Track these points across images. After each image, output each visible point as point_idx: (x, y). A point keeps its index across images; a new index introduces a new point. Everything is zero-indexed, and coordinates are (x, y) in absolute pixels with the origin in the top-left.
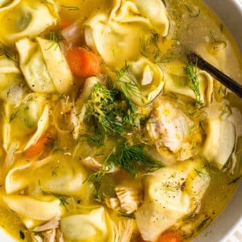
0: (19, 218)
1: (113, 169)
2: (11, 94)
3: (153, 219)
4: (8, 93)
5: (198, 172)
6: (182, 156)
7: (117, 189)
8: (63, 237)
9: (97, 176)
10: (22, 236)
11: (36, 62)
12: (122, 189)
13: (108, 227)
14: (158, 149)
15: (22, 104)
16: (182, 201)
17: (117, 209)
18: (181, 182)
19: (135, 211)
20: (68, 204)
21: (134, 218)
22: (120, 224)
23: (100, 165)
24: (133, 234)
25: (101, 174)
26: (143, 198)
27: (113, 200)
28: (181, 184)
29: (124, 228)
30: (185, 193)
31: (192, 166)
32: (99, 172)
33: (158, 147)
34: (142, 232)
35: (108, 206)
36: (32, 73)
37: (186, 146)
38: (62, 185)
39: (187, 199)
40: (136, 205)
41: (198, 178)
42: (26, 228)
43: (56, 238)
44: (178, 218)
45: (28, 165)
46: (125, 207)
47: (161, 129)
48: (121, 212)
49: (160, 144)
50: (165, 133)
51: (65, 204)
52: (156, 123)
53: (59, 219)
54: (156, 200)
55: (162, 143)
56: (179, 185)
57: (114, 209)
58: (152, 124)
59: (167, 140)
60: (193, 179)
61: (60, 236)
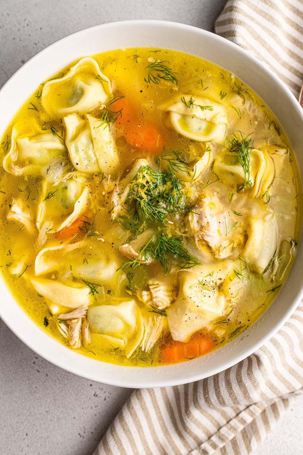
0: (45, 303)
1: (149, 260)
2: (50, 172)
3: (186, 318)
4: (48, 170)
5: (237, 274)
6: (221, 254)
7: (150, 282)
8: (89, 327)
9: (131, 266)
10: (46, 323)
11: (83, 139)
12: (156, 283)
13: (138, 322)
14: (197, 242)
15: (61, 183)
16: (217, 302)
17: (148, 304)
18: (219, 282)
19: (167, 308)
20: (97, 293)
21: (166, 315)
22: (150, 319)
23: (137, 254)
24: (162, 332)
25: (137, 263)
26: (177, 295)
27: (145, 293)
28: (218, 284)
29: (154, 324)
30: (222, 293)
31: (231, 266)
32: (135, 261)
33: (197, 239)
34: (172, 331)
35: (140, 299)
36: (77, 150)
37: (226, 243)
38: (94, 272)
39: (223, 301)
40: (169, 302)
41: (236, 280)
42: (51, 314)
43: (81, 329)
44: (211, 319)
45: (60, 247)
46: (157, 301)
47: (203, 221)
48: (153, 307)
49: (200, 236)
50: (207, 226)
51: (95, 293)
52: (200, 215)
53: (87, 308)
54: (190, 298)
55: (202, 236)
56: (216, 284)
57: (145, 303)
58: (194, 215)
59: (208, 234)
60: (231, 280)
61: (86, 327)
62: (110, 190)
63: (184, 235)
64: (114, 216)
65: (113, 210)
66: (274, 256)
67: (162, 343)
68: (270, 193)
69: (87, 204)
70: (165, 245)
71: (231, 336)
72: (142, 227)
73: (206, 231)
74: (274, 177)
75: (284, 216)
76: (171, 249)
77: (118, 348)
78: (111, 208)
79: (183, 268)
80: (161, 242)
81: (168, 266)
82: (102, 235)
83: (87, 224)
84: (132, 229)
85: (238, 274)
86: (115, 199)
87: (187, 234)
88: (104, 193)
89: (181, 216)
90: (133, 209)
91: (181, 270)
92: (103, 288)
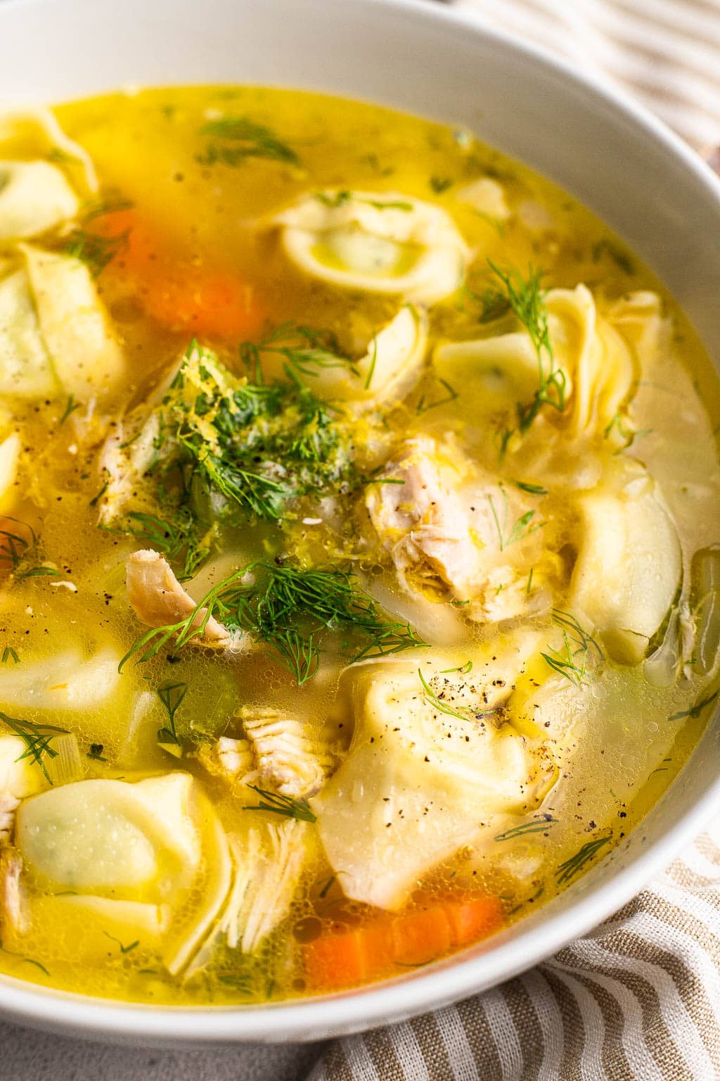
3: (387, 813)
5: (556, 664)
6: (488, 606)
8: (23, 873)
13: (207, 849)
14: (401, 576)
16: (498, 756)
17: (244, 780)
18: (496, 695)
19: (312, 794)
20: (52, 754)
21: (310, 817)
22: (253, 834)
23: (191, 601)
24: (303, 877)
26: (347, 744)
27: (226, 744)
28: (491, 699)
29: (270, 852)
30: (510, 730)
31: (530, 645)
32: (186, 623)
33: (401, 565)
34: (337, 867)
35: (211, 767)
37: (502, 575)
40: (319, 772)
41: (555, 682)
46: (275, 764)
47: (415, 500)
48: (261, 792)
49: (411, 550)
50: (431, 513)
51: (44, 754)
52: (402, 482)
53: (13, 803)
54: (396, 730)
55: (418, 544)
56: (486, 700)
57: (232, 780)
58: (384, 488)
59: (437, 534)
60: (537, 685)
61: (12, 872)
62: (97, 440)
63: (355, 558)
64: (109, 511)
65: (105, 495)
66: (676, 602)
67: (306, 913)
68: (629, 424)
69: (17, 483)
70: (291, 590)
71: (565, 876)
72: (207, 541)
73: (429, 527)
74: (635, 384)
75: (687, 485)
76: (315, 601)
77: (136, 944)
78: (99, 488)
79: (360, 657)
80: (277, 582)
81: (308, 655)
82: (69, 571)
83: (16, 542)
84: (172, 548)
85: (561, 665)
86: (111, 458)
87: (365, 555)
88: (73, 449)
89: (340, 500)
90: (175, 491)
91: (356, 664)
92: (73, 738)
